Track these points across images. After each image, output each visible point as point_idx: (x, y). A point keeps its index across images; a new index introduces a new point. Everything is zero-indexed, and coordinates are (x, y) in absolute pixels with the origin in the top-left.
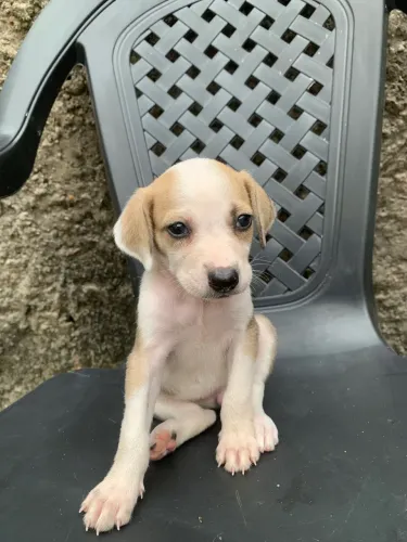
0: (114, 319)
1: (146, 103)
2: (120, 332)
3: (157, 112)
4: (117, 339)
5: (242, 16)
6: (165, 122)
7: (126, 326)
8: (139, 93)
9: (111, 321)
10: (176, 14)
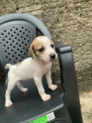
0: (2, 79)
1: (3, 44)
2: (3, 81)
3: (5, 46)
4: (3, 82)
5: (17, 30)
6: (6, 47)
7: (4, 80)
8: (1, 43)
9: (1, 79)
10: (6, 30)
